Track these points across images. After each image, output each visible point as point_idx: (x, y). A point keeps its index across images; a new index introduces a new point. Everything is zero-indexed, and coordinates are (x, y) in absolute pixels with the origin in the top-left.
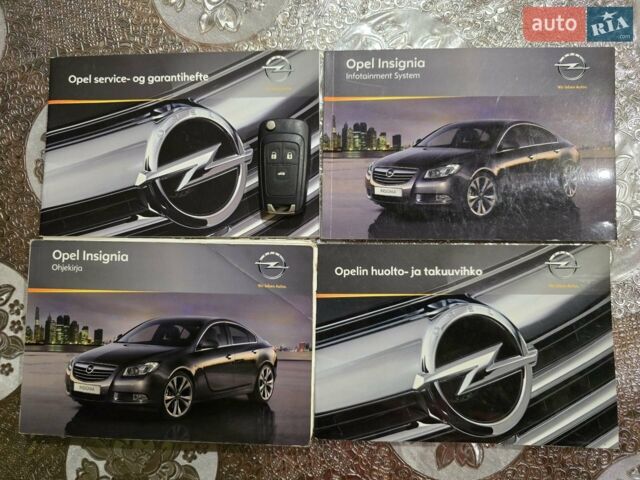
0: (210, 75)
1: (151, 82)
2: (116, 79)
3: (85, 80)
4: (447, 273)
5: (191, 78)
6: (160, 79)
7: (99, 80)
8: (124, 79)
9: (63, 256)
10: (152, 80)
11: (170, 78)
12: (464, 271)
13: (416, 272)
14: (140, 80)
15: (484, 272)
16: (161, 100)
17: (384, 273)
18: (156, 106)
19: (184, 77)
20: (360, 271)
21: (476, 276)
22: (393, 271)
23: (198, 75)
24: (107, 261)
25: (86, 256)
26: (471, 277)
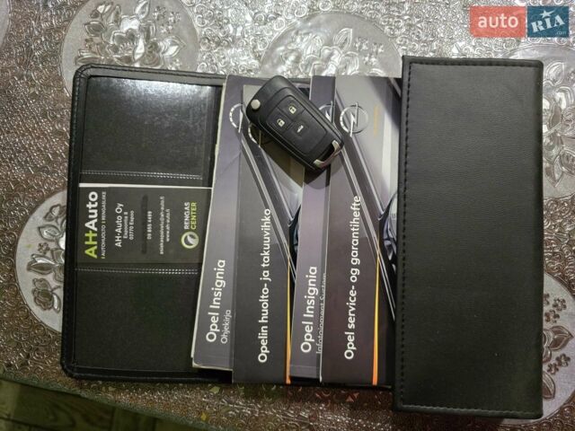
0: (355, 194)
1: (358, 261)
2: (353, 302)
3: (351, 340)
4: (267, 244)
5: (357, 215)
6: (355, 251)
7: (352, 324)
8: (353, 293)
9: (214, 330)
10: (356, 260)
11: (355, 240)
12: (266, 227)
13: (266, 276)
14: (355, 274)
15: (267, 207)
16: (378, 251)
17: (265, 309)
18: (385, 257)
19: (355, 223)
20: (263, 335)
21: (271, 215)
22: (264, 299)
23: (354, 207)
24: (223, 283)
25: (216, 305)
26: (272, 219)
